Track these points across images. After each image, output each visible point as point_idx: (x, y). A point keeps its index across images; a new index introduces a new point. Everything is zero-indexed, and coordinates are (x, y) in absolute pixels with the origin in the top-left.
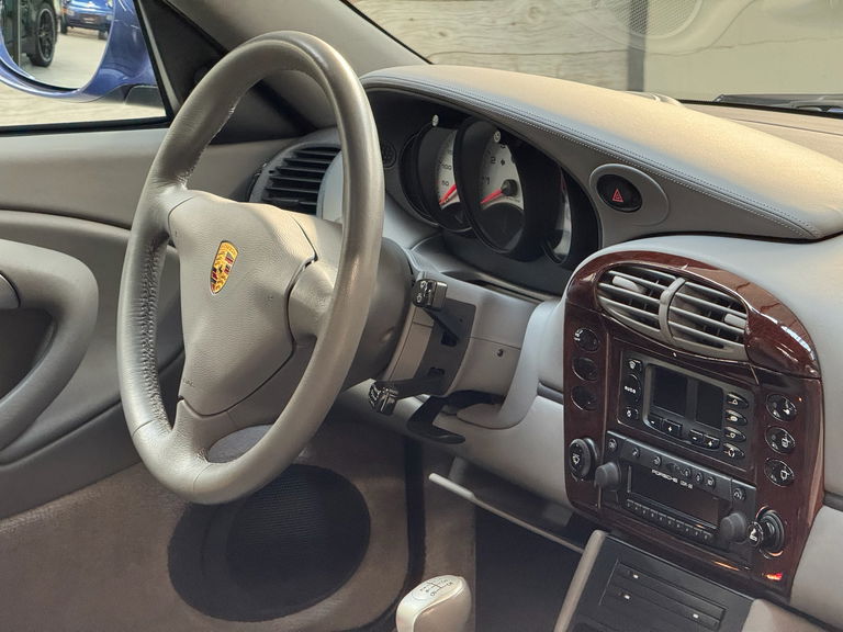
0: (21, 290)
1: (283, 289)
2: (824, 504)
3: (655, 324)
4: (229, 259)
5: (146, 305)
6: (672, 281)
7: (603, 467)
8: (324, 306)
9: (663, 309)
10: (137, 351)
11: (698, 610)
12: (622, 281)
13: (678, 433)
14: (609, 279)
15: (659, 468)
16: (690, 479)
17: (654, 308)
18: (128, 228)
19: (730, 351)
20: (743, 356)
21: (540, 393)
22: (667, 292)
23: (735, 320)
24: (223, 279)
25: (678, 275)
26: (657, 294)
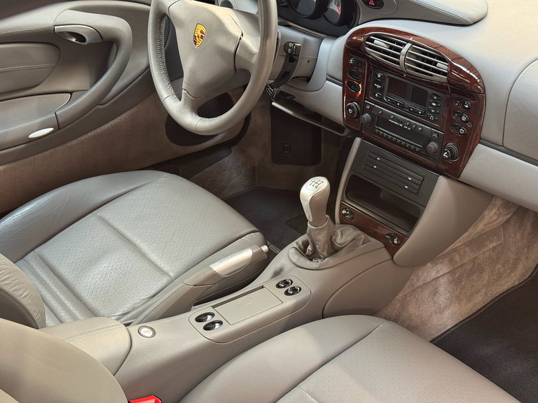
0: (103, 35)
1: (233, 50)
2: (479, 143)
3: (398, 63)
4: (202, 32)
5: (160, 45)
6: (405, 45)
7: (364, 116)
8: (254, 60)
9: (402, 58)
10: (159, 65)
11: (411, 176)
12: (379, 43)
13: (402, 106)
14: (372, 41)
15: (393, 119)
16: (409, 126)
17: (398, 57)
18: (150, 5)
19: (437, 78)
20: (446, 81)
21: (327, 79)
22: (405, 50)
23: (442, 66)
24: (200, 41)
25: (408, 42)
26: (399, 50)
